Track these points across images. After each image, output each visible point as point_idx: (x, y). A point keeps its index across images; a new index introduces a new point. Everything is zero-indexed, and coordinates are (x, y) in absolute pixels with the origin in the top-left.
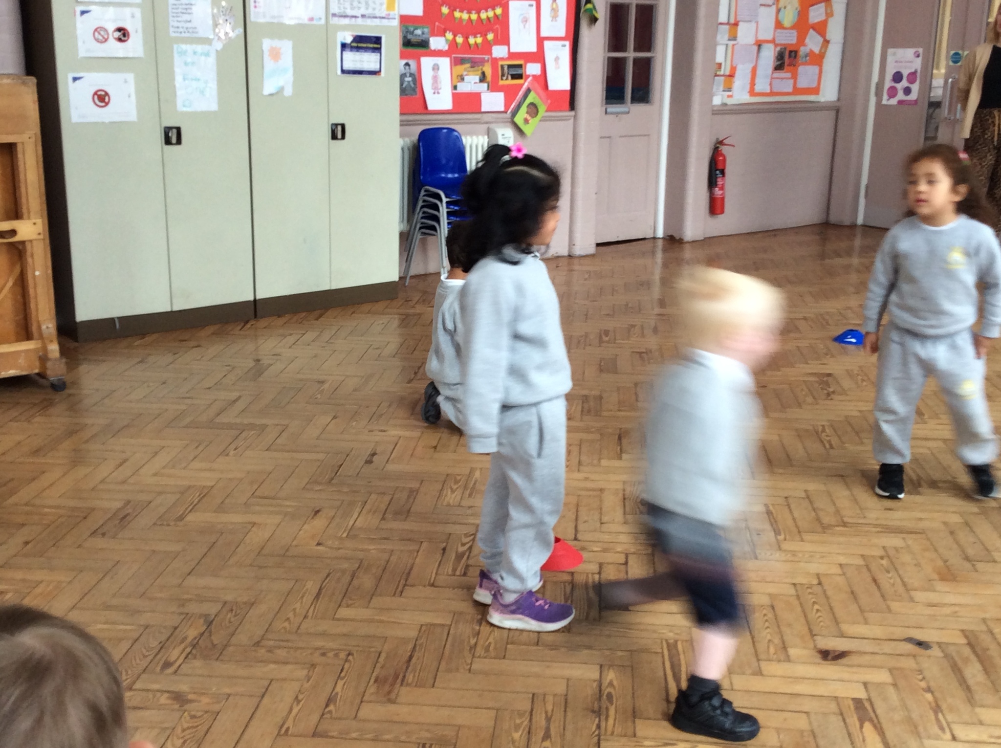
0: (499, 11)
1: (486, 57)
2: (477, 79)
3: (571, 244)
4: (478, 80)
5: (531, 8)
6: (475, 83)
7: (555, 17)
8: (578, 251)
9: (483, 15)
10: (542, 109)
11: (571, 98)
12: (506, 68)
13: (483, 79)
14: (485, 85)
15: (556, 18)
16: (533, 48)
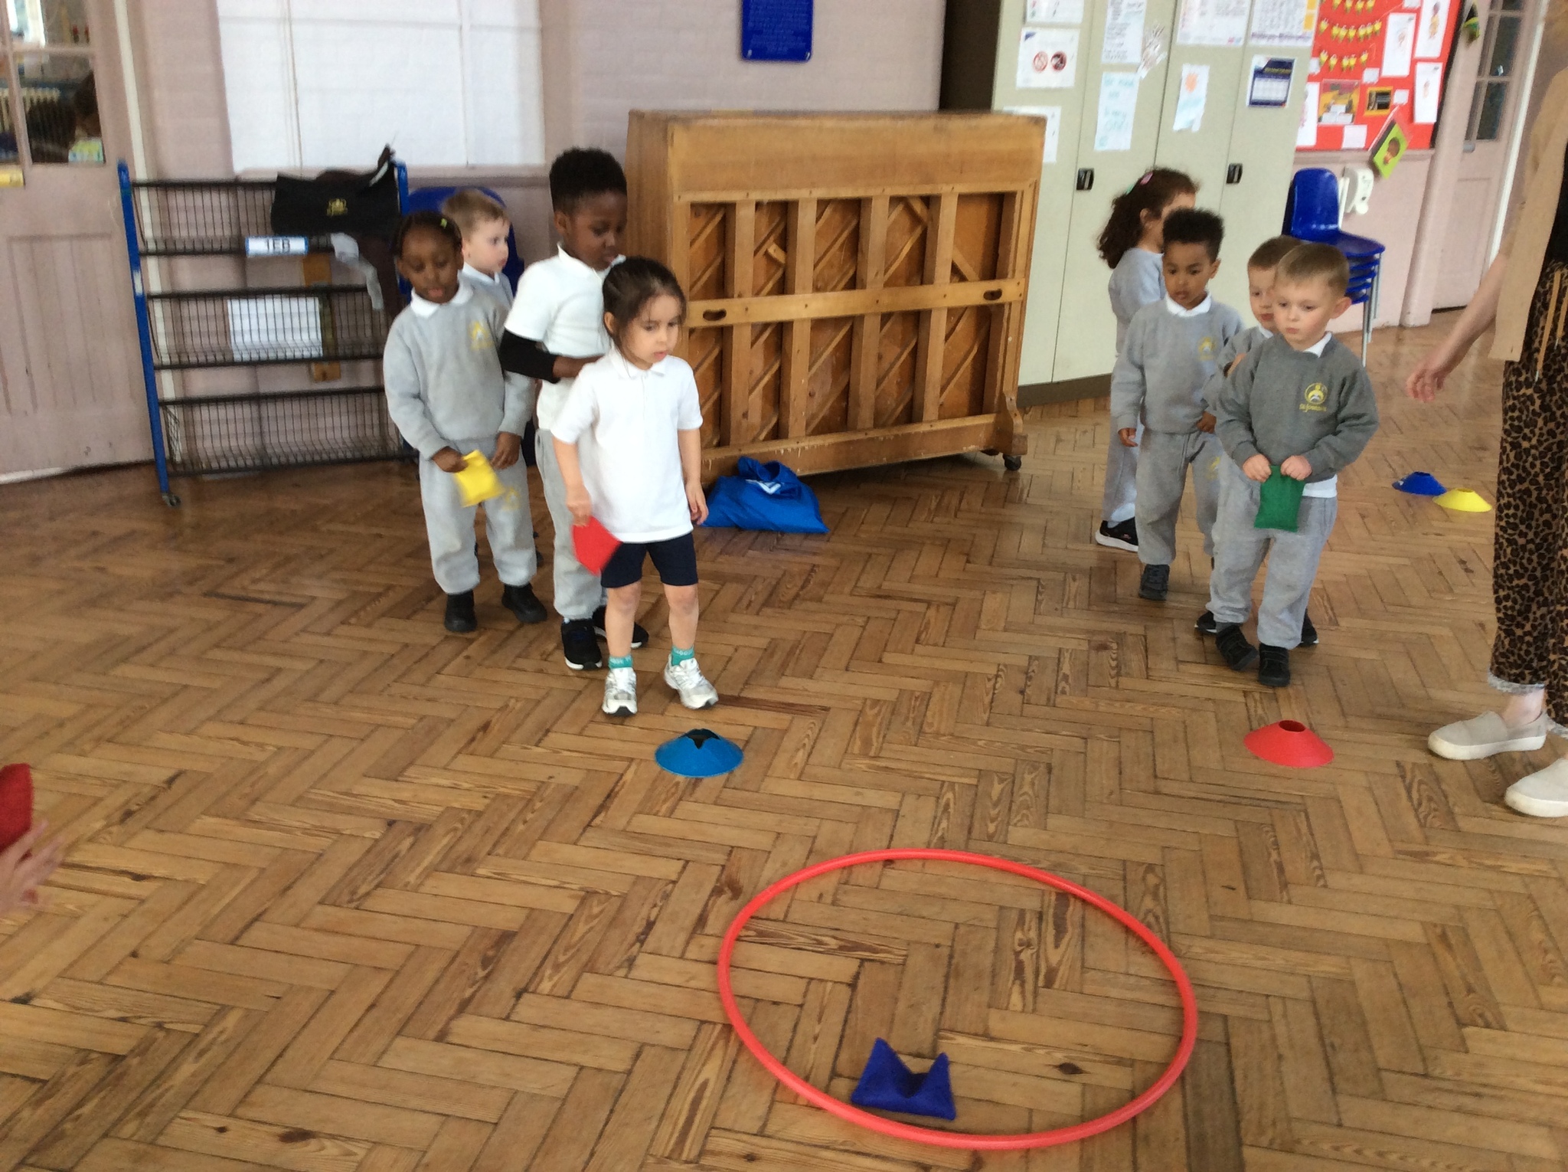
0: (1378, 26)
1: (1356, 82)
2: (1342, 108)
3: (1405, 312)
4: (1343, 111)
5: (1409, 22)
6: (1341, 114)
7: (1433, 33)
8: (1413, 320)
9: (1362, 32)
10: (1403, 146)
11: (1434, 133)
12: (1374, 96)
13: (1348, 110)
14: (1351, 116)
15: (1433, 35)
16: (1403, 71)
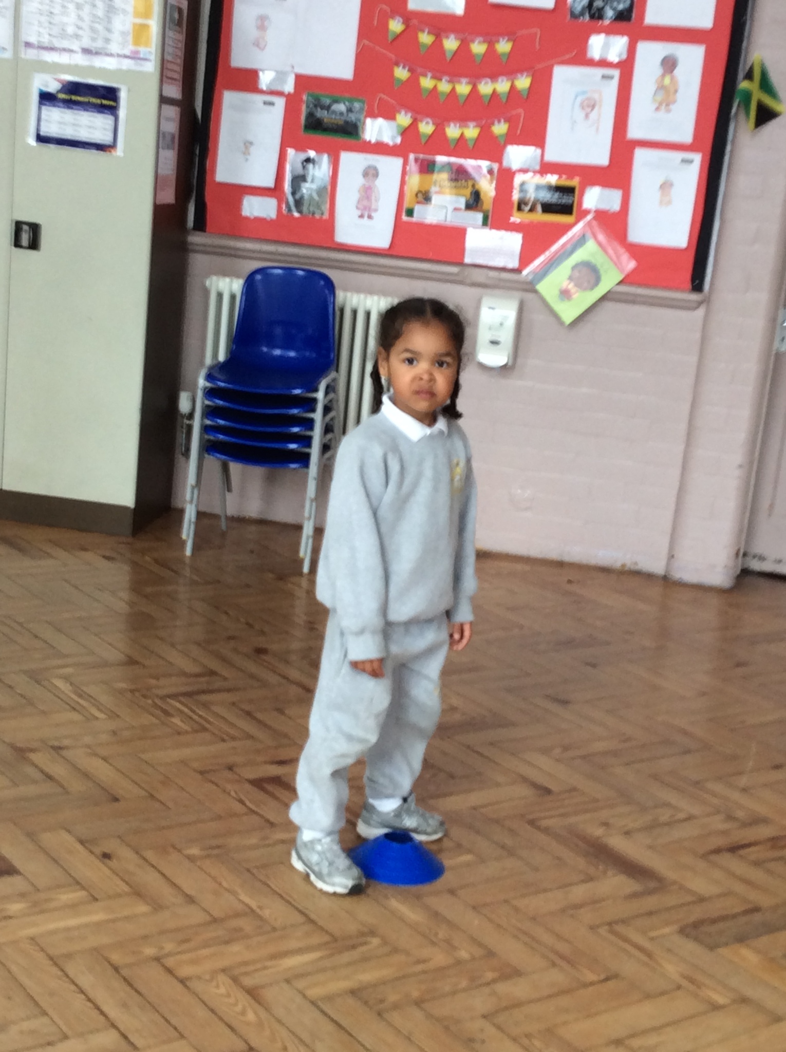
0: (523, 82)
1: (486, 165)
3: (670, 555)
4: (463, 206)
5: (606, 82)
6: (456, 209)
7: (665, 102)
11: (696, 266)
12: (532, 190)
13: (475, 201)
14: (479, 216)
15: (668, 105)
16: (600, 156)
